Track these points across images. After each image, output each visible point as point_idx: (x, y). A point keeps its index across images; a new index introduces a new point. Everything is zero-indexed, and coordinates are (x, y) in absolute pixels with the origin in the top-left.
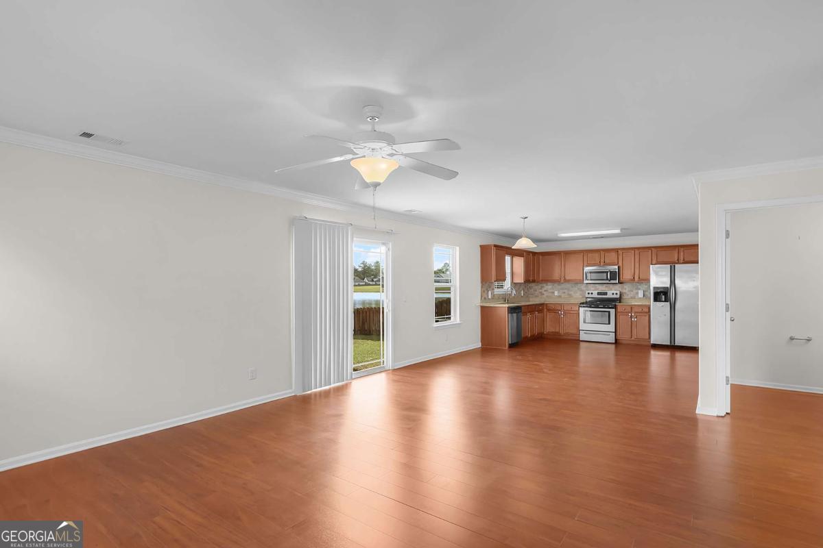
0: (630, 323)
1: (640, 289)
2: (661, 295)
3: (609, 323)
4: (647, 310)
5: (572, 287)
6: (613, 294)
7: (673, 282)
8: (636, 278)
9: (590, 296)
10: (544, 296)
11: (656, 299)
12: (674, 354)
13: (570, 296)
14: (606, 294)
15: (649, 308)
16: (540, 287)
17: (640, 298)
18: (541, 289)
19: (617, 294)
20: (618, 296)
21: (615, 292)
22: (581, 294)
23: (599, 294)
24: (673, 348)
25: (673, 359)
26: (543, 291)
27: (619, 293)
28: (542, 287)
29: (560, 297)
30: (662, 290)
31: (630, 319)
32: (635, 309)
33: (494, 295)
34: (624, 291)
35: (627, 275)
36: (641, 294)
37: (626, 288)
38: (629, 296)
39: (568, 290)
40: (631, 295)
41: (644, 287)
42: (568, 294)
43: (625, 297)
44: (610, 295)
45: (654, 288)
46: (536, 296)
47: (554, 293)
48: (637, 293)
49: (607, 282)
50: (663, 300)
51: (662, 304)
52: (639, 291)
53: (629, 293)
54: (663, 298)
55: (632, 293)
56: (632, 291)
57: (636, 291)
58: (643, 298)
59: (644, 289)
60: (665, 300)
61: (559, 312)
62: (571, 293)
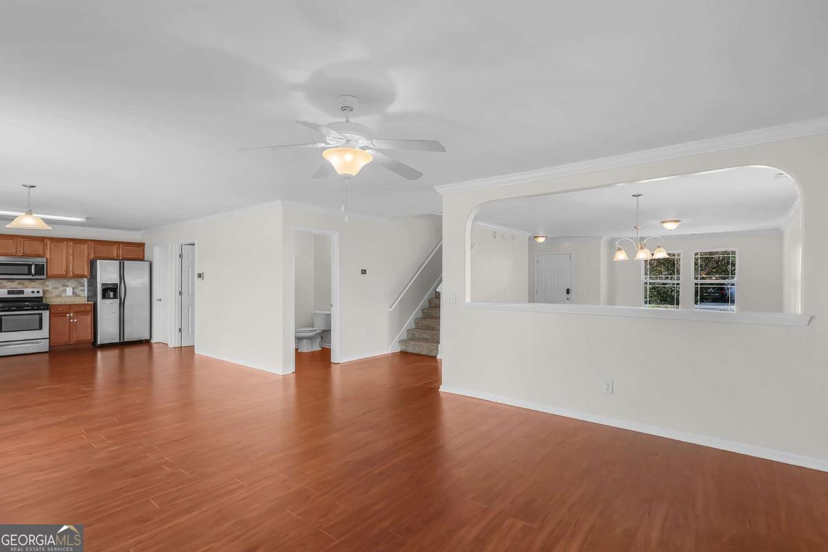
0: (68, 325)
1: (67, 286)
2: (111, 291)
3: (41, 329)
4: (91, 309)
6: (33, 292)
7: (122, 277)
8: (70, 273)
11: (104, 296)
12: (123, 351)
14: (21, 292)
17: (69, 296)
19: (38, 292)
20: (40, 295)
21: (35, 290)
23: (10, 292)
24: (122, 345)
25: (122, 358)
27: (40, 291)
30: (111, 286)
32: (74, 309)
34: (48, 289)
35: (57, 267)
36: (70, 292)
37: (50, 285)
38: (54, 295)
40: (56, 292)
41: (73, 283)
43: (49, 295)
44: (27, 294)
45: (102, 284)
48: (65, 291)
49: (28, 277)
50: (112, 297)
51: (111, 301)
52: (67, 288)
53: (53, 290)
54: (112, 294)
55: (57, 290)
56: (57, 288)
57: (63, 288)
58: (72, 296)
59: (74, 286)
60: (115, 297)
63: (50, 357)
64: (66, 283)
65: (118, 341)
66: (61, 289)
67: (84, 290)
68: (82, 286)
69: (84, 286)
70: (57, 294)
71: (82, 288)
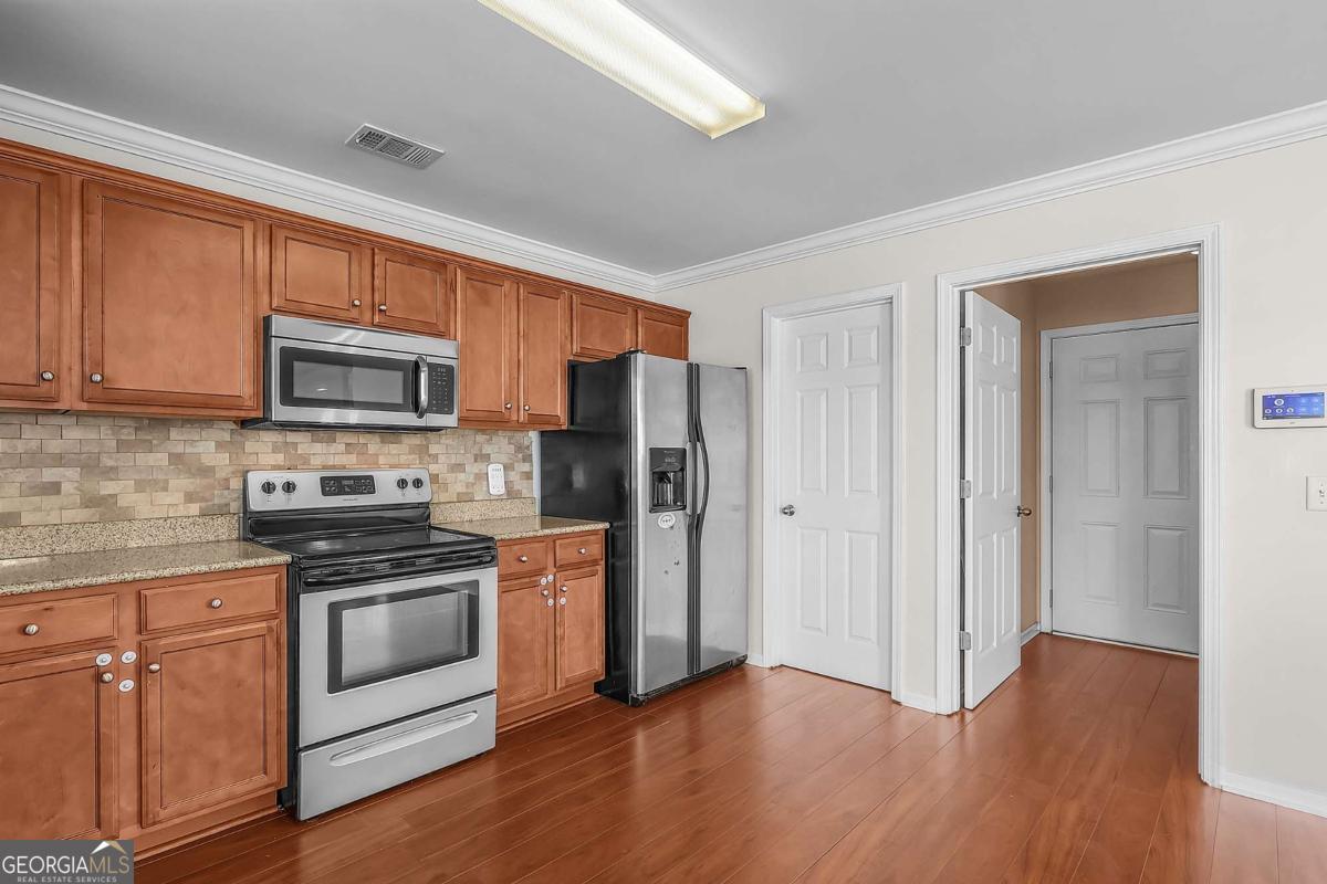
1: (486, 458)
3: (473, 651)
4: (594, 551)
5: (122, 446)
6: (402, 484)
9: (278, 502)
13: (106, 509)
14: (365, 485)
17: (496, 499)
19: (418, 483)
20: (426, 494)
22: (190, 498)
23: (331, 485)
24: (696, 685)
32: (557, 554)
36: (496, 483)
39: (91, 466)
40: (458, 482)
41: (499, 449)
42: (90, 501)
44: (387, 492)
45: (652, 452)
48: (484, 477)
49: (408, 418)
50: (672, 502)
52: (491, 469)
53: (450, 477)
54: (672, 493)
55: (462, 476)
56: (458, 468)
57: (477, 467)
58: (499, 499)
59: (506, 461)
60: (678, 501)
61: (104, 659)
62: (108, 488)
64: (487, 449)
65: (686, 675)
66: (473, 468)
67: (528, 476)
68: (524, 460)
69: (528, 459)
70: (460, 488)
71: (525, 467)
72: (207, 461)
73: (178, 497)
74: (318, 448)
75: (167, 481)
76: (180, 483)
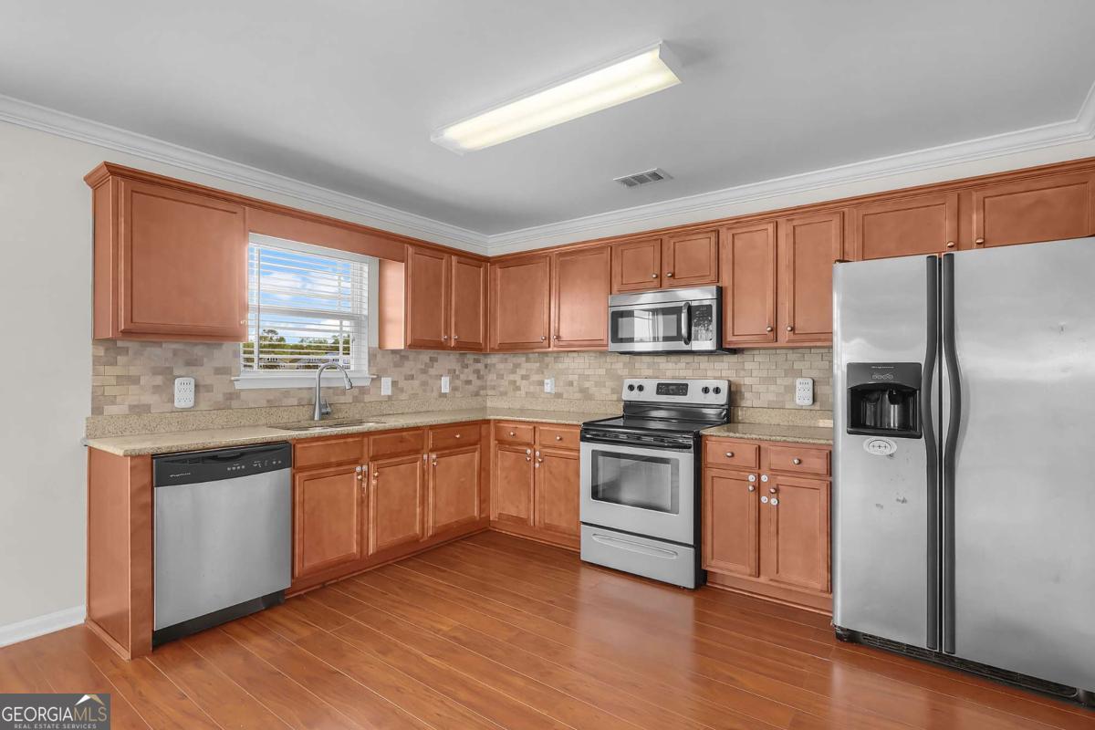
0: (753, 514)
1: (800, 374)
3: (672, 508)
4: (818, 464)
5: (591, 365)
6: (706, 390)
8: (784, 334)
9: (635, 396)
10: (523, 392)
11: (858, 423)
13: (585, 395)
14: (682, 389)
15: (830, 457)
16: (510, 366)
17: (801, 409)
18: (513, 372)
19: (717, 390)
20: (722, 399)
21: (712, 384)
22: (614, 391)
23: (663, 389)
26: (517, 377)
27: (724, 386)
28: (517, 366)
29: (558, 395)
30: (889, 378)
31: (753, 496)
32: (773, 459)
33: (232, 396)
34: (747, 381)
35: (748, 321)
36: (803, 395)
37: (753, 374)
38: (762, 399)
39: (581, 375)
40: (770, 393)
41: (810, 365)
42: (581, 390)
43: (748, 400)
44: (693, 395)
45: (853, 368)
46: (504, 394)
47: (541, 383)
48: (791, 389)
49: (681, 346)
50: (896, 424)
51: (891, 445)
52: (798, 381)
53: (762, 388)
54: (894, 414)
55: (772, 388)
56: (770, 379)
57: (788, 381)
58: (805, 409)
59: (815, 374)
60: (907, 429)
61: (529, 451)
62: (587, 384)
63: (700, 616)
64: (797, 366)
65: (921, 641)
66: (781, 381)
70: (772, 397)
72: (620, 372)
73: (608, 391)
74: (670, 365)
75: (605, 382)
76: (610, 384)
